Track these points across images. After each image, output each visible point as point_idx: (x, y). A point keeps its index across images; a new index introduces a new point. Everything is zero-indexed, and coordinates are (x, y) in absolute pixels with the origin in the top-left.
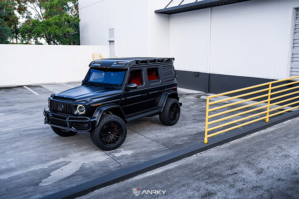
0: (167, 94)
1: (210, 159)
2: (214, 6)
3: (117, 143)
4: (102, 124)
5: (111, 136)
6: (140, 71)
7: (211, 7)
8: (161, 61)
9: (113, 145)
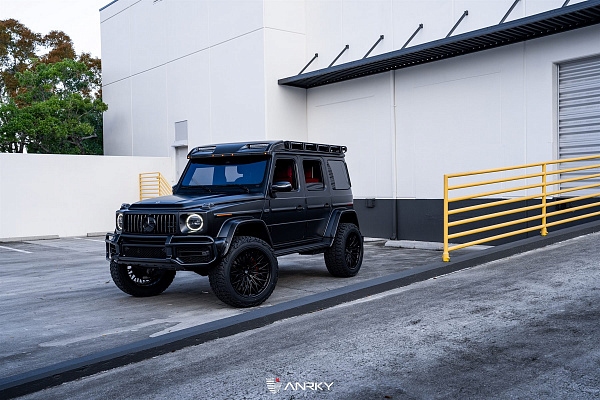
0: (339, 213)
1: (462, 280)
2: (399, 68)
3: (262, 292)
4: (234, 252)
5: (250, 279)
6: (292, 163)
7: (394, 69)
8: (324, 149)
9: (253, 297)
